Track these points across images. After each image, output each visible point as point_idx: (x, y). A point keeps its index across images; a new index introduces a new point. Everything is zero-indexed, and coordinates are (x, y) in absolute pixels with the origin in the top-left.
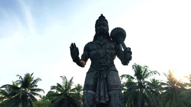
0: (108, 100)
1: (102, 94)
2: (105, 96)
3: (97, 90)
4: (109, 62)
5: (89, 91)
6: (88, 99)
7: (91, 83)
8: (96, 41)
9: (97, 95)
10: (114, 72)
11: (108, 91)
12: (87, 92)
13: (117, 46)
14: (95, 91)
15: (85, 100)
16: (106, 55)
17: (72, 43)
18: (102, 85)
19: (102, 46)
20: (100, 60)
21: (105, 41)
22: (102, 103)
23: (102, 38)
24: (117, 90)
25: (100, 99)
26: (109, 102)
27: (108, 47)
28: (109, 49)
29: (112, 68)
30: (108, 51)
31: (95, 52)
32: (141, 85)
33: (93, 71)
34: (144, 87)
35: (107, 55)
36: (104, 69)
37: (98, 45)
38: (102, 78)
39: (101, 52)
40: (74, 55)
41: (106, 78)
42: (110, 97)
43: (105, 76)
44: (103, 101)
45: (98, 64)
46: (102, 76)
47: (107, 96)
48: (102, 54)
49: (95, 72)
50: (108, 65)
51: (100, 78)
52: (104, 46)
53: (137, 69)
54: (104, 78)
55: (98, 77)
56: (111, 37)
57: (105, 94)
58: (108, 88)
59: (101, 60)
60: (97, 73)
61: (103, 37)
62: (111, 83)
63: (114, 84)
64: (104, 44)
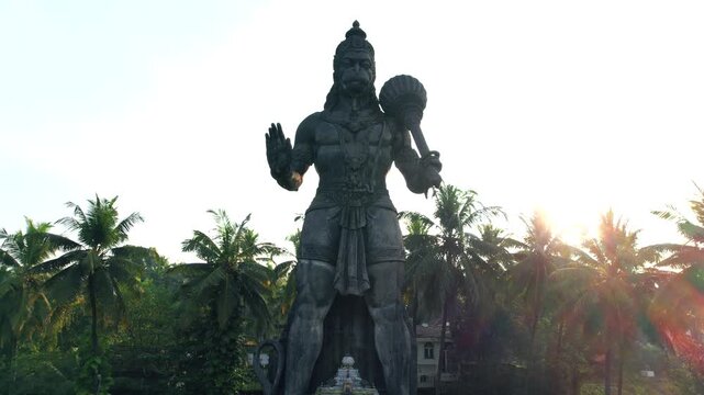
0: (367, 286)
1: (352, 271)
2: (360, 277)
3: (339, 261)
4: (374, 183)
5: (316, 263)
6: (314, 284)
7: (323, 239)
8: (334, 113)
9: (338, 275)
10: (385, 211)
12: (310, 264)
13: (399, 136)
14: (333, 263)
15: (304, 286)
16: (366, 162)
17: (273, 125)
18: (353, 247)
19: (355, 133)
20: (349, 177)
21: (364, 115)
22: (350, 295)
23: (355, 104)
25: (347, 284)
26: (370, 291)
27: (373, 137)
28: (376, 144)
29: (381, 203)
30: (373, 149)
31: (334, 150)
32: (451, 246)
33: (327, 208)
34: (459, 251)
35: (369, 162)
36: (358, 203)
37: (344, 130)
38: (353, 227)
39: (353, 150)
40: (276, 159)
41: (365, 229)
42: (372, 279)
43: (363, 225)
44: (354, 291)
45: (344, 189)
46: (354, 221)
47: (366, 277)
48: (355, 160)
49: (333, 211)
50: (372, 191)
51: (348, 228)
52: (362, 134)
53: (444, 199)
54: (358, 230)
55: (341, 223)
56: (380, 102)
57: (359, 271)
58: (369, 254)
59: (353, 177)
60: (338, 215)
61: (358, 103)
62: (379, 243)
63: (387, 245)
64: (364, 127)
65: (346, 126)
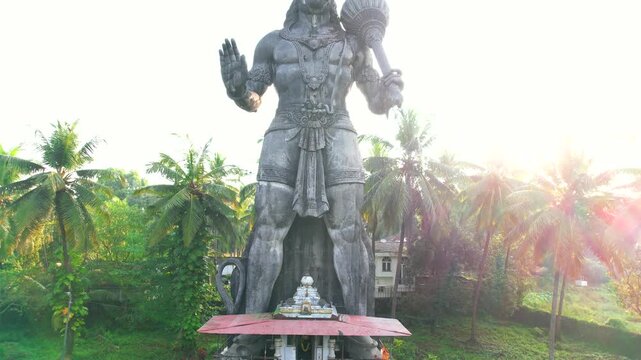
0: (326, 208)
1: (311, 192)
2: (319, 200)
3: (298, 183)
4: (334, 103)
5: (274, 185)
6: (273, 206)
7: (281, 160)
8: (294, 31)
9: (297, 197)
10: (345, 133)
11: (327, 186)
12: (269, 186)
13: (360, 54)
14: (292, 184)
15: (262, 208)
16: (325, 83)
17: (227, 41)
18: (312, 169)
19: (315, 51)
20: (309, 97)
21: (325, 33)
22: (309, 217)
23: (314, 21)
24: (351, 183)
25: (306, 206)
26: (330, 213)
27: (333, 55)
28: (336, 62)
29: (341, 123)
30: (333, 68)
31: (293, 69)
32: (410, 168)
33: (284, 129)
34: (418, 173)
35: (330, 82)
36: (318, 124)
37: (304, 48)
38: (312, 148)
39: (312, 70)
40: (231, 77)
41: (324, 151)
42: (331, 201)
43: (322, 146)
44: (313, 212)
45: (303, 110)
46: (313, 143)
47: (324, 198)
48: (314, 79)
49: (292, 132)
50: (332, 112)
51: (307, 150)
52: (321, 53)
54: (317, 151)
55: (300, 145)
56: (342, 20)
57: (318, 193)
58: (329, 178)
59: (312, 98)
60: (298, 135)
61: (319, 20)
62: (338, 165)
63: (346, 168)
64: (323, 45)
65: (305, 44)
